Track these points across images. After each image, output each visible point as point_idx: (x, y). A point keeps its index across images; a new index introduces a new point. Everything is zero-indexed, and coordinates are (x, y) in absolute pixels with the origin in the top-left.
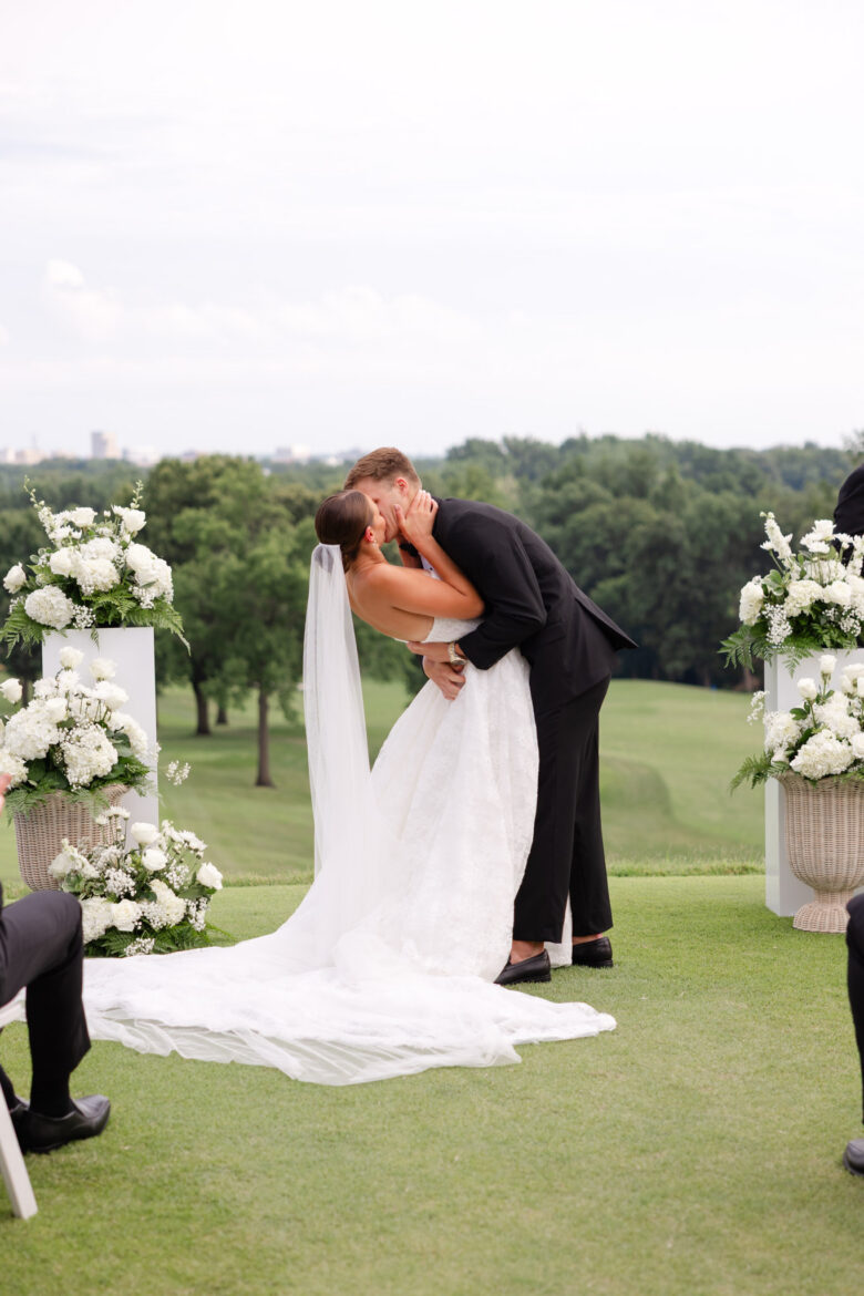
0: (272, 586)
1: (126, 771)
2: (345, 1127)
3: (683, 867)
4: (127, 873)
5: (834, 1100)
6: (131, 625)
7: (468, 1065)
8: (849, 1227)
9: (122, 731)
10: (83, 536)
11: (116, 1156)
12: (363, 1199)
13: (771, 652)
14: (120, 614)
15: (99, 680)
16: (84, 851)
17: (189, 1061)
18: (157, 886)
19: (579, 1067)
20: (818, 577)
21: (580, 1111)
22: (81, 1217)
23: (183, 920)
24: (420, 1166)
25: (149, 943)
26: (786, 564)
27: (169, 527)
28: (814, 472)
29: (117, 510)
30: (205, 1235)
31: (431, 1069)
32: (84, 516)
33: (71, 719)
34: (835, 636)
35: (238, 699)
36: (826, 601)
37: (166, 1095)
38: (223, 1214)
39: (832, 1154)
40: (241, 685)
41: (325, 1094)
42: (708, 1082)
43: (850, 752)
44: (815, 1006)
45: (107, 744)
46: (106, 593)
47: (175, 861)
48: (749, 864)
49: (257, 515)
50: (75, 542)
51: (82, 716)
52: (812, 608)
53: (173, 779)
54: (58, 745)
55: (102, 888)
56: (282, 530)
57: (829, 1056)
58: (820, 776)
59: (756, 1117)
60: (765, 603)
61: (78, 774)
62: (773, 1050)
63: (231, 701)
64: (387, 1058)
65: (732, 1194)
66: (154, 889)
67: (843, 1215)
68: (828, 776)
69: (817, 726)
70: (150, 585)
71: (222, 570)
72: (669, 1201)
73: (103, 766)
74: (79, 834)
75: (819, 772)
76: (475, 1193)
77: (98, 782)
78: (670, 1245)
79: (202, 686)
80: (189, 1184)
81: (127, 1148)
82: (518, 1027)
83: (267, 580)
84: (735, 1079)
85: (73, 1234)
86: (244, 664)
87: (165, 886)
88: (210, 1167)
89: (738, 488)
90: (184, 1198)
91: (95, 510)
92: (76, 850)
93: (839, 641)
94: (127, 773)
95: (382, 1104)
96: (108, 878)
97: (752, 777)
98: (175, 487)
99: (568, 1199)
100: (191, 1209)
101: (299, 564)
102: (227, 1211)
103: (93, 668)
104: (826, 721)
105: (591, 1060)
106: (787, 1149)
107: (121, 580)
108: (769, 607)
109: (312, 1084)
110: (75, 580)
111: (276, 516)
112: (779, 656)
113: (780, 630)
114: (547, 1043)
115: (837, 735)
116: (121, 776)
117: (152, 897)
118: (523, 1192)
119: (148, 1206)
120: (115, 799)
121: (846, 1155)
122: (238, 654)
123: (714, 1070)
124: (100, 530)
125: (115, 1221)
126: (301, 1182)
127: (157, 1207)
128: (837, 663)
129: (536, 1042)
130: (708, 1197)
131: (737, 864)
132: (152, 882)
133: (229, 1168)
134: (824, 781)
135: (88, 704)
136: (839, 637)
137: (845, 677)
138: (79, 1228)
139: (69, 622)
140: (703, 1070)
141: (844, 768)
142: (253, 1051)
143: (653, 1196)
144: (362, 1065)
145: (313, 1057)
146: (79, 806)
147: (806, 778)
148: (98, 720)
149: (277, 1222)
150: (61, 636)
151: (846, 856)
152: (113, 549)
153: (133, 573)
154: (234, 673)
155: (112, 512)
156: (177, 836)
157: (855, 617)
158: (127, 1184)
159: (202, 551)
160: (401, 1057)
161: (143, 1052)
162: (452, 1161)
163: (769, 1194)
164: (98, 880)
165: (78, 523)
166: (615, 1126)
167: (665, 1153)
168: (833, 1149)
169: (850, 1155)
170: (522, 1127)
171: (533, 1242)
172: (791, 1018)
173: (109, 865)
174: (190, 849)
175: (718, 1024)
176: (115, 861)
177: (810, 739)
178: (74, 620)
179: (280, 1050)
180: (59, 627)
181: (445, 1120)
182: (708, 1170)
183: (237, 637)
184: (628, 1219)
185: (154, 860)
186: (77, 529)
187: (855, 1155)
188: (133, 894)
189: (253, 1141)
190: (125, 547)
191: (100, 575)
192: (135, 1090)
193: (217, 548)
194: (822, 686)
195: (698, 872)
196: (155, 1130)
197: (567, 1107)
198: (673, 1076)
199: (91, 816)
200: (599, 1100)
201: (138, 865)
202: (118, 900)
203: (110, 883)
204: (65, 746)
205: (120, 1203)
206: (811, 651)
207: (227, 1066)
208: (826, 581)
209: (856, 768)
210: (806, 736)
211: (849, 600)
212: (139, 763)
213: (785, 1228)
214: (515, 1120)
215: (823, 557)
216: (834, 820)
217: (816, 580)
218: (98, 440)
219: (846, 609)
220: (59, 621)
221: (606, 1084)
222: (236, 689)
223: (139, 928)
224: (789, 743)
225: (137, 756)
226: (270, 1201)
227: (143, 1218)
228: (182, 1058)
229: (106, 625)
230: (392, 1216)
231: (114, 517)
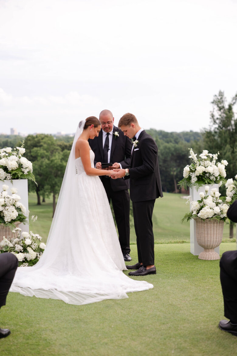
0: (57, 167)
1: (20, 218)
2: (81, 317)
3: (167, 241)
4: (21, 245)
5: (214, 308)
6: (21, 179)
7: (114, 299)
8: (222, 346)
9: (19, 207)
10: (9, 155)
11: (18, 326)
12: (87, 339)
13: (192, 185)
14: (18, 176)
15: (13, 193)
16: (9, 240)
17: (38, 298)
18: (29, 249)
19: (144, 299)
20: (204, 165)
21: (145, 312)
22: (9, 345)
23: (36, 258)
24: (103, 329)
25: (27, 264)
26: (195, 162)
27: (30, 152)
28: (192, 138)
29: (18, 148)
30: (43, 350)
31: (104, 300)
32: (9, 149)
33: (5, 204)
34: (209, 181)
35: (48, 196)
36: (206, 172)
37: (32, 308)
38: (48, 343)
39: (215, 324)
40: (49, 192)
41: (75, 307)
42: (180, 303)
43: (213, 212)
44: (206, 281)
45: (15, 211)
46: (15, 170)
47: (34, 242)
48: (184, 240)
49: (53, 149)
50: (7, 156)
51: (8, 203)
52: (203, 174)
53: (33, 220)
54: (2, 211)
55: (14, 249)
56: (59, 153)
57: (212, 295)
58: (206, 218)
59: (194, 313)
60: (190, 172)
61: (7, 219)
62: (196, 294)
63: (46, 196)
64: (92, 297)
65: (189, 336)
66: (28, 250)
67: (220, 342)
68: (208, 218)
69: (204, 205)
70: (26, 168)
71: (44, 163)
72: (171, 338)
73: (14, 217)
74: (8, 235)
75: (205, 217)
76: (118, 337)
77: (13, 221)
78: (173, 352)
79: (39, 192)
80: (39, 335)
81: (21, 324)
82: (127, 288)
83: (56, 165)
84: (187, 302)
85: (7, 350)
86: (49, 187)
87: (31, 249)
88: (44, 329)
89: (173, 142)
90: (38, 339)
91: (12, 148)
92: (7, 239)
93: (210, 182)
94: (21, 219)
95: (91, 310)
96: (16, 247)
97: (187, 218)
98: (32, 142)
99: (144, 338)
100: (39, 342)
101: (63, 162)
102: (49, 343)
103: (11, 190)
104: (207, 204)
105: (147, 297)
106: (203, 323)
107: (19, 167)
108: (191, 173)
109: (72, 305)
110: (6, 167)
111: (57, 149)
112: (194, 186)
113: (194, 179)
114: (135, 292)
115: (210, 207)
116: (19, 219)
117: (27, 252)
118: (131, 336)
119: (28, 341)
120: (17, 225)
121: (219, 324)
122: (48, 184)
123: (181, 300)
124: (13, 153)
125: (18, 346)
126: (70, 334)
127: (30, 342)
128: (209, 188)
129: (132, 292)
130: (182, 337)
131: (181, 240)
132: (27, 248)
133: (50, 330)
134: (206, 219)
135: (10, 200)
136: (210, 181)
137: (211, 192)
138: (8, 348)
139: (5, 178)
140: (178, 299)
141: (212, 216)
142: (55, 295)
143: (167, 337)
144: (85, 299)
145: (72, 297)
146: (8, 228)
147: (202, 219)
148: (13, 204)
149: (63, 346)
150: (3, 182)
151: (212, 239)
152: (17, 159)
153: (22, 165)
154: (47, 189)
155: (16, 149)
156: (34, 235)
157: (214, 176)
158: (21, 335)
159: (39, 158)
160: (96, 297)
161: (25, 296)
162: (111, 327)
163: (199, 336)
164: (13, 247)
165: (7, 151)
166: (155, 316)
167: (169, 324)
168: (215, 322)
169: (221, 325)
170: (130, 317)
171: (135, 351)
172: (200, 284)
173: (16, 243)
174: (38, 239)
175: (181, 286)
176: (17, 242)
177: (203, 208)
178: (6, 177)
179: (62, 295)
180: (2, 179)
181: (109, 315)
182: (182, 329)
183: (48, 180)
184: (161, 344)
185: (28, 242)
186: (7, 153)
187: (222, 324)
188: (22, 251)
189: (56, 322)
190: (20, 158)
191: (13, 165)
192: (23, 307)
193: (42, 157)
194: (206, 194)
195: (171, 243)
196: (29, 318)
197: (142, 311)
198: (170, 301)
199: (11, 230)
200: (150, 309)
201: (24, 243)
202: (18, 253)
203: (16, 248)
204: (4, 211)
205: (20, 341)
206: (202, 185)
207: (48, 300)
208: (206, 166)
209: (215, 216)
210: (201, 208)
211: (212, 171)
212: (24, 216)
213: (205, 346)
214: (128, 315)
215: (205, 160)
216: (209, 230)
217: (203, 166)
218: (12, 130)
219: (212, 174)
220: (2, 178)
221: (152, 304)
222: (47, 193)
223: (24, 260)
224: (197, 210)
225: (23, 214)
226: (61, 340)
227: (26, 345)
228: (36, 297)
229: (15, 179)
230: (95, 344)
231: (17, 150)
